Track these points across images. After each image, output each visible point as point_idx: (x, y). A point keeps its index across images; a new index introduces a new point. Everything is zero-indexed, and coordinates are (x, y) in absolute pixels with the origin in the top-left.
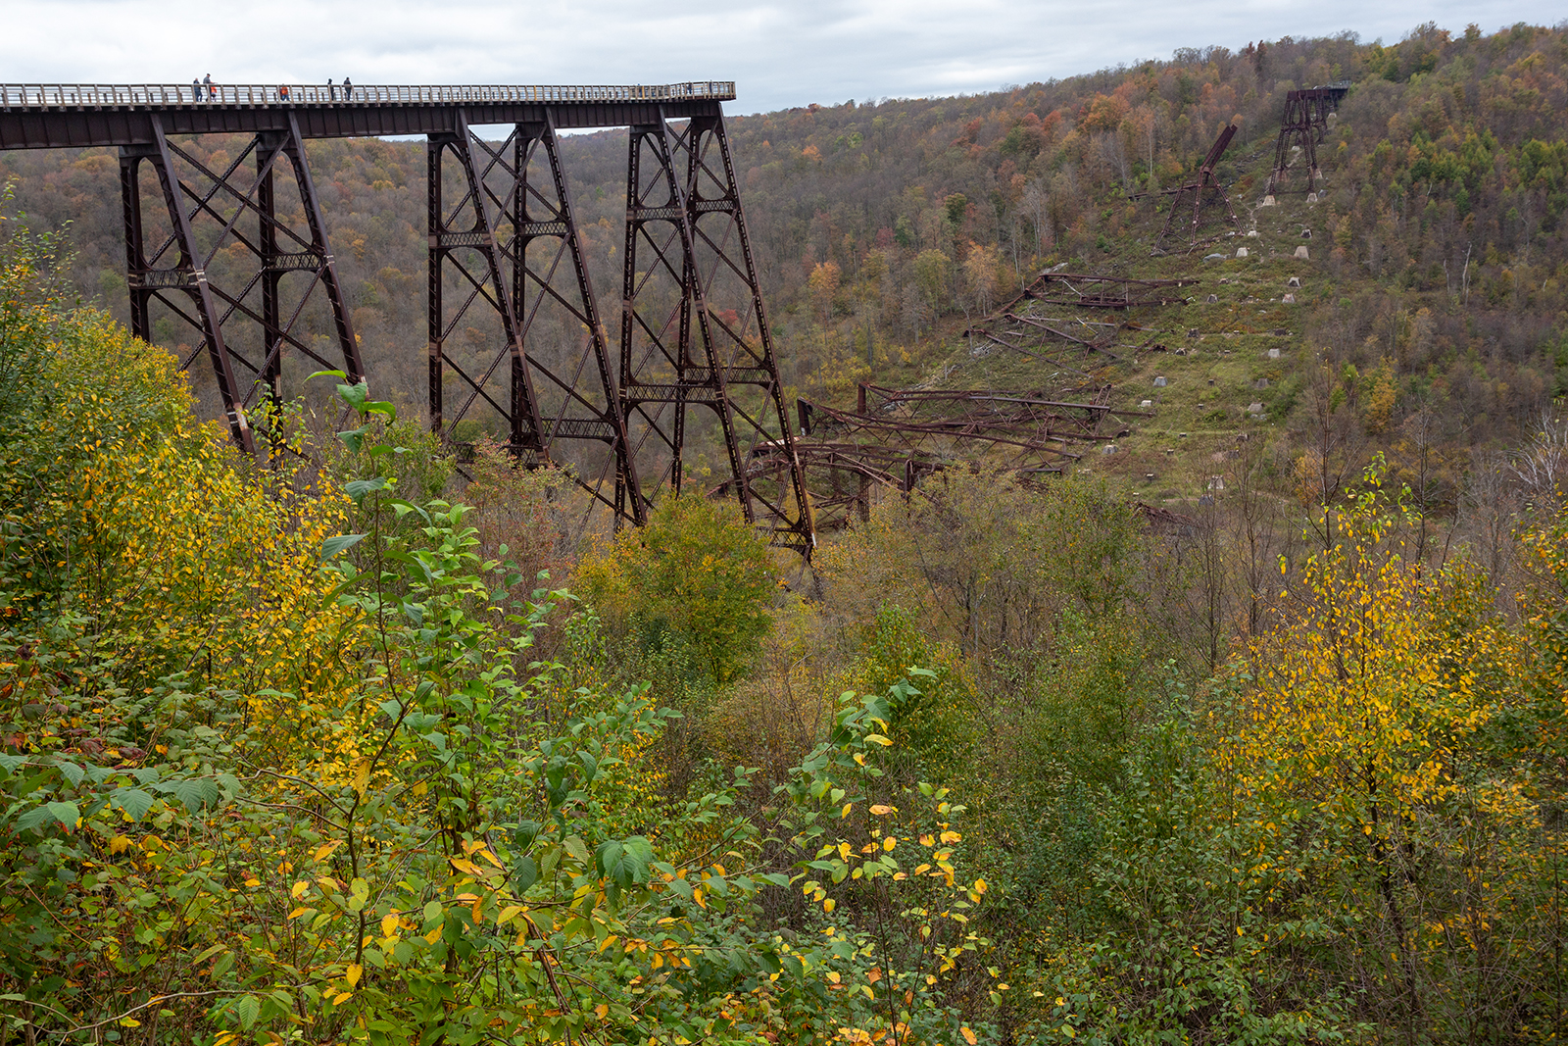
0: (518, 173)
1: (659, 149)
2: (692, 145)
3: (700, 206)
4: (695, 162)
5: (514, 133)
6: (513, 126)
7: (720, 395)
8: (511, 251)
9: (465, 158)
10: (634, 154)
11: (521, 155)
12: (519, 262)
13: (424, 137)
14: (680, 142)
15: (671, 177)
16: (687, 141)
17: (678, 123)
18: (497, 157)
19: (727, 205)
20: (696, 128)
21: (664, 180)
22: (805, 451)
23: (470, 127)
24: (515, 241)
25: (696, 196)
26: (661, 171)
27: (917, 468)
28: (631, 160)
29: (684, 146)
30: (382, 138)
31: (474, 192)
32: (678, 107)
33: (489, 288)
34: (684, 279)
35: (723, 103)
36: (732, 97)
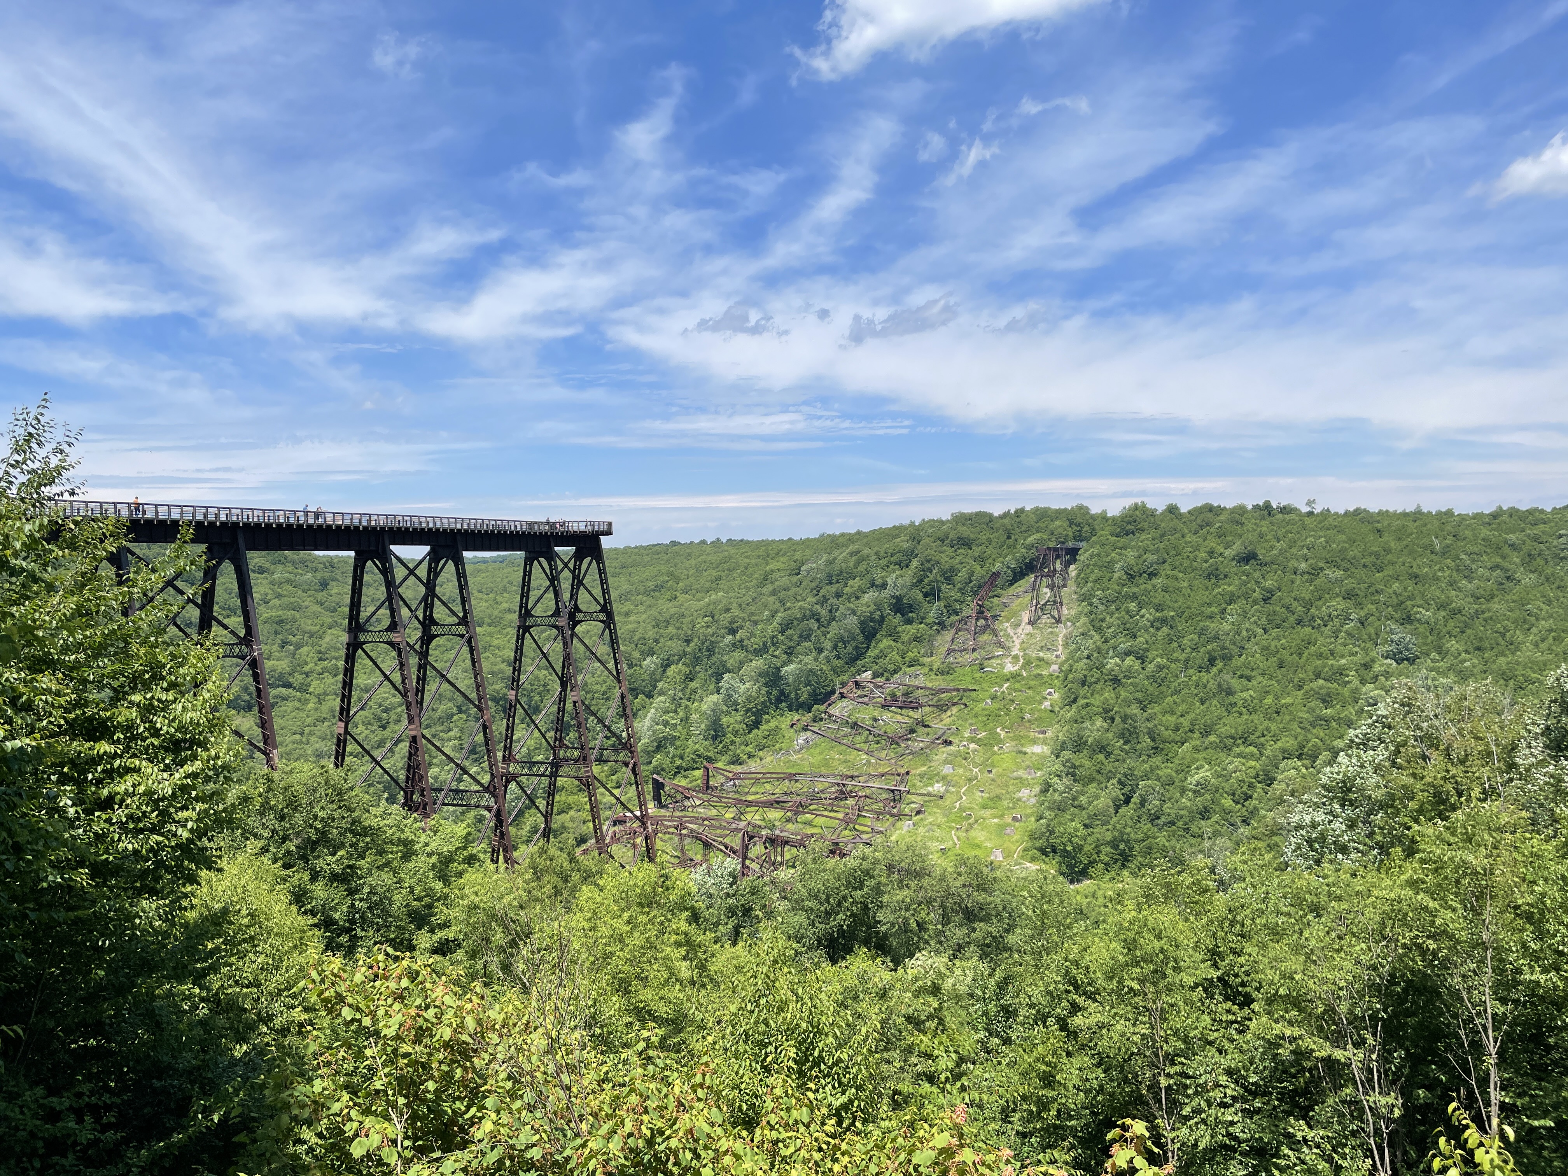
0: (430, 585)
1: (548, 571)
2: (575, 568)
3: (579, 616)
4: (578, 582)
5: (429, 554)
6: (427, 548)
7: (587, 772)
8: (417, 647)
9: (386, 572)
10: (527, 574)
11: (434, 572)
12: (424, 655)
13: (352, 553)
14: (566, 565)
15: (557, 594)
16: (571, 565)
17: (565, 551)
18: (412, 572)
19: (603, 616)
20: (579, 557)
21: (550, 595)
22: (657, 821)
23: (392, 547)
24: (421, 638)
25: (577, 609)
26: (548, 588)
27: (751, 838)
28: (524, 579)
29: (569, 569)
30: (316, 552)
31: (389, 598)
32: (567, 538)
33: (396, 677)
34: (563, 674)
35: (603, 538)
36: (609, 533)
